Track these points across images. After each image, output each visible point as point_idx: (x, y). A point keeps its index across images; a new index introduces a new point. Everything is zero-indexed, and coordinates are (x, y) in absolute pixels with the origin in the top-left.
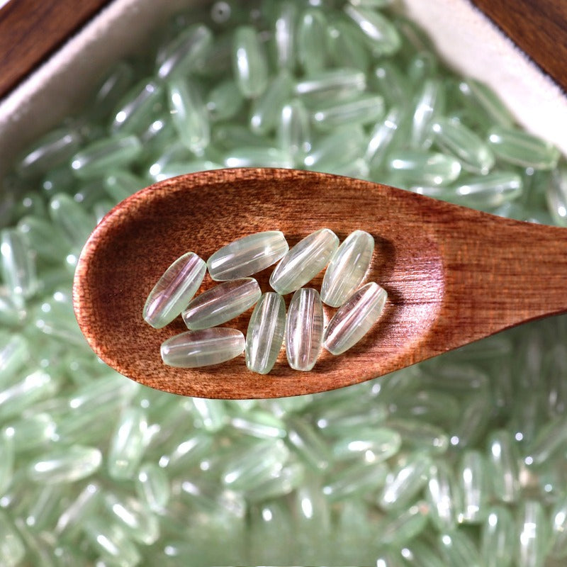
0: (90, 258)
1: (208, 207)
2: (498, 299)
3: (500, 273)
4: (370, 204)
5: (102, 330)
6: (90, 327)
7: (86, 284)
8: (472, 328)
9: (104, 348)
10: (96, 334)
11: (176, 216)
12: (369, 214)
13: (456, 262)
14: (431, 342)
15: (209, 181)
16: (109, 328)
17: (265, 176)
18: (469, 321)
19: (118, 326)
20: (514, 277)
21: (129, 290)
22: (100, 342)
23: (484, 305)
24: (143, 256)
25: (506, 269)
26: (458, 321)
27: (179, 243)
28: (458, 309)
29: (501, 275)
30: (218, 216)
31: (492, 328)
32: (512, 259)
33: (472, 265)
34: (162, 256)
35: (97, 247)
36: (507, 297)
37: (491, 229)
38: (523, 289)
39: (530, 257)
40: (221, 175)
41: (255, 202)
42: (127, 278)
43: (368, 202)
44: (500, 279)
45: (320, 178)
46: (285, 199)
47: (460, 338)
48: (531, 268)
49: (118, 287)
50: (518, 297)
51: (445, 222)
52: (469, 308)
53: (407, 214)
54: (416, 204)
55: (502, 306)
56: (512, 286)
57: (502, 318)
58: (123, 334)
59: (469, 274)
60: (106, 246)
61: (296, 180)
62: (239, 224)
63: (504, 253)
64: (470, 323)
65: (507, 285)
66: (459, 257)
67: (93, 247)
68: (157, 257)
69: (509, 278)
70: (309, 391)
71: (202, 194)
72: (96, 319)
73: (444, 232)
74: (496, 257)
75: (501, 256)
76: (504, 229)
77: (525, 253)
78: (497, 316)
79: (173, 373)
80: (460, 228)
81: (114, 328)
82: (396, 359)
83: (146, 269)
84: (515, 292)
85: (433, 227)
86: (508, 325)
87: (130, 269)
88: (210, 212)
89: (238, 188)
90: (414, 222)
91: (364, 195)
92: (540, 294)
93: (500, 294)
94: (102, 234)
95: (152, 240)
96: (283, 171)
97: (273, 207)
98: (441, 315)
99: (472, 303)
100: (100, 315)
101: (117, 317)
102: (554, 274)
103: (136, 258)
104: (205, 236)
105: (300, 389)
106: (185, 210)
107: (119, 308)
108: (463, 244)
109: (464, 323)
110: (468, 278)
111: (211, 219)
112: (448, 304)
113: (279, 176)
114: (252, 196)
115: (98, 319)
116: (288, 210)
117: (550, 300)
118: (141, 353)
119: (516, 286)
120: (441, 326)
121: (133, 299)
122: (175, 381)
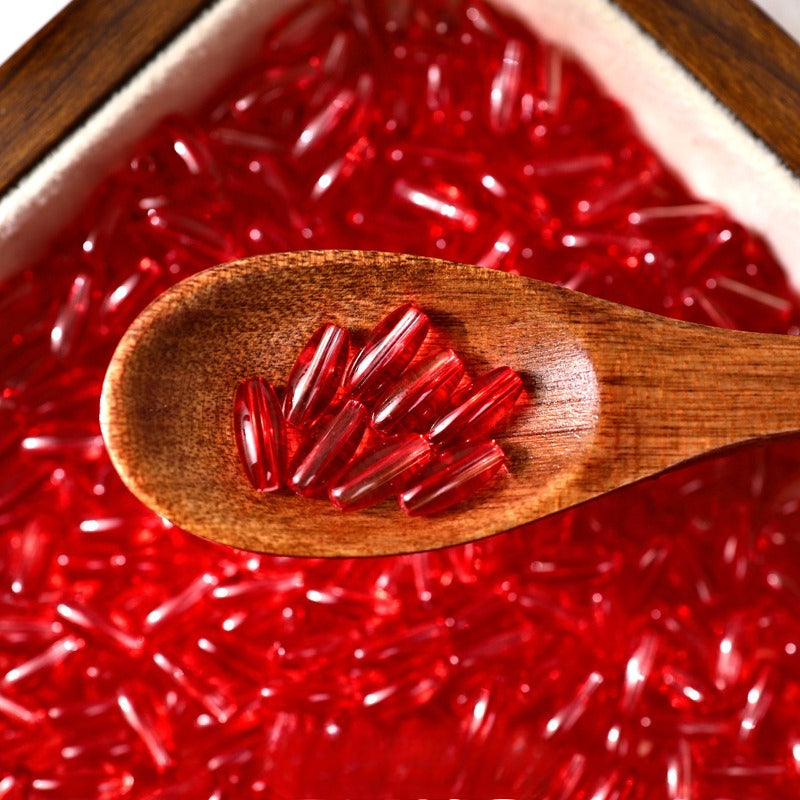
0: (127, 357)
1: (287, 300)
2: (670, 423)
3: (671, 388)
5: (137, 454)
6: (121, 451)
7: (119, 391)
8: (638, 461)
9: (140, 479)
10: (129, 460)
11: (243, 310)
12: (500, 315)
13: (614, 374)
14: (583, 480)
15: (290, 263)
16: (147, 454)
17: (364, 260)
18: (632, 451)
19: (160, 453)
20: (689, 393)
21: (177, 406)
22: (134, 470)
23: (652, 431)
24: (197, 362)
25: (680, 383)
26: (618, 452)
27: (246, 350)
28: (617, 436)
29: (674, 391)
30: (299, 314)
31: (663, 461)
32: (686, 370)
33: (634, 378)
34: (222, 365)
35: (138, 342)
36: (682, 420)
38: (702, 410)
39: (710, 367)
41: (349, 296)
42: (175, 390)
43: (497, 297)
44: (671, 396)
46: (389, 293)
47: (622, 475)
48: (712, 383)
49: (161, 400)
50: (696, 420)
51: (598, 323)
52: (632, 434)
53: (549, 312)
54: (561, 300)
55: (675, 431)
56: (687, 405)
57: (677, 448)
58: (165, 463)
59: (631, 390)
60: (149, 341)
61: (403, 266)
63: (676, 363)
64: (635, 455)
65: (681, 405)
66: (617, 368)
67: (132, 342)
68: (216, 365)
69: (682, 395)
71: (281, 280)
72: (130, 440)
74: (665, 367)
75: (672, 367)
76: (675, 333)
77: (703, 362)
78: (668, 445)
79: (232, 519)
80: (618, 330)
81: (153, 454)
82: (537, 503)
83: (200, 380)
84: (692, 412)
85: (583, 328)
86: (684, 458)
87: (179, 379)
88: (289, 309)
89: (327, 275)
90: (558, 322)
91: (492, 287)
92: (724, 416)
93: (672, 415)
94: (145, 326)
95: (210, 342)
97: (372, 305)
98: (595, 443)
99: (635, 428)
100: (137, 435)
101: (158, 441)
102: (742, 390)
103: (187, 363)
104: (281, 341)
105: (405, 544)
106: (257, 302)
107: (162, 428)
108: (622, 351)
109: (626, 454)
110: (629, 395)
111: (289, 318)
112: (603, 430)
113: (381, 260)
114: (345, 287)
115: (133, 439)
117: (738, 424)
118: (189, 490)
119: (692, 405)
120: (595, 459)
121: (180, 419)
122: (234, 530)
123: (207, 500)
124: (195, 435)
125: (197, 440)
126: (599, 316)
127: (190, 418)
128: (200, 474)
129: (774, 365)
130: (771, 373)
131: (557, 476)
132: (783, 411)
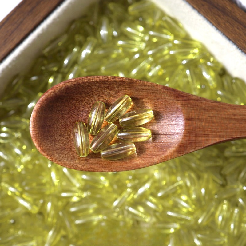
0: (38, 110)
2: (206, 133)
3: (207, 122)
4: (154, 92)
5: (41, 140)
6: (36, 139)
7: (35, 121)
8: (196, 145)
9: (42, 148)
10: (38, 142)
11: (74, 95)
12: (154, 97)
13: (189, 117)
14: (178, 150)
15: (88, 80)
16: (44, 140)
17: (112, 79)
18: (194, 141)
19: (48, 139)
20: (213, 124)
21: (53, 124)
22: (40, 145)
23: (201, 135)
24: (60, 111)
25: (210, 120)
26: (190, 142)
27: (75, 106)
28: (189, 136)
29: (208, 123)
30: (92, 95)
31: (203, 145)
32: (212, 116)
33: (196, 118)
34: (67, 111)
35: (41, 105)
36: (210, 132)
37: (204, 104)
38: (217, 129)
39: (220, 116)
40: (93, 78)
41: (107, 90)
42: (53, 120)
43: (154, 91)
44: (207, 124)
45: (134, 81)
46: (120, 89)
47: (191, 149)
48: (220, 120)
49: (48, 123)
50: (214, 132)
51: (185, 100)
52: (194, 136)
53: (170, 97)
54: (173, 93)
55: (208, 136)
56: (212, 128)
57: (208, 141)
58: (50, 142)
59: (194, 122)
60: (44, 105)
61: (124, 81)
62: (100, 99)
63: (209, 114)
64: (194, 143)
65: (210, 127)
66: (190, 115)
67: (39, 105)
68: (65, 111)
69: (211, 124)
70: (127, 169)
71: (85, 86)
72: (39, 136)
73: (185, 105)
74: (205, 115)
75: (207, 115)
76: (209, 104)
77: (218, 114)
78: (206, 140)
79: (70, 160)
80: (191, 103)
81: (46, 140)
82: (164, 157)
83: (60, 116)
84: (213, 130)
85: (180, 102)
86: (210, 144)
87: (54, 116)
88: (88, 94)
89: (100, 84)
90: (172, 100)
91: (152, 88)
92: (223, 131)
93: (207, 131)
95: (64, 104)
96: (119, 77)
97: (114, 93)
98: (183, 139)
99: (195, 134)
100: (41, 134)
101: (47, 136)
102: (230, 123)
103: (57, 111)
104: (86, 104)
105: (123, 168)
106: (78, 92)
108: (192, 110)
109: (192, 142)
110: (194, 124)
111: (88, 97)
112: (185, 135)
113: (117, 79)
114: (106, 87)
116: (120, 94)
117: (228, 134)
118: (57, 151)
119: (214, 128)
120: (182, 143)
121: (54, 128)
122: (70, 163)
123: (62, 154)
124: (59, 133)
125: (59, 135)
126: (185, 98)
127: (57, 128)
128: (60, 145)
129: (240, 115)
130: (239, 118)
131: (170, 148)
132: (242, 130)
